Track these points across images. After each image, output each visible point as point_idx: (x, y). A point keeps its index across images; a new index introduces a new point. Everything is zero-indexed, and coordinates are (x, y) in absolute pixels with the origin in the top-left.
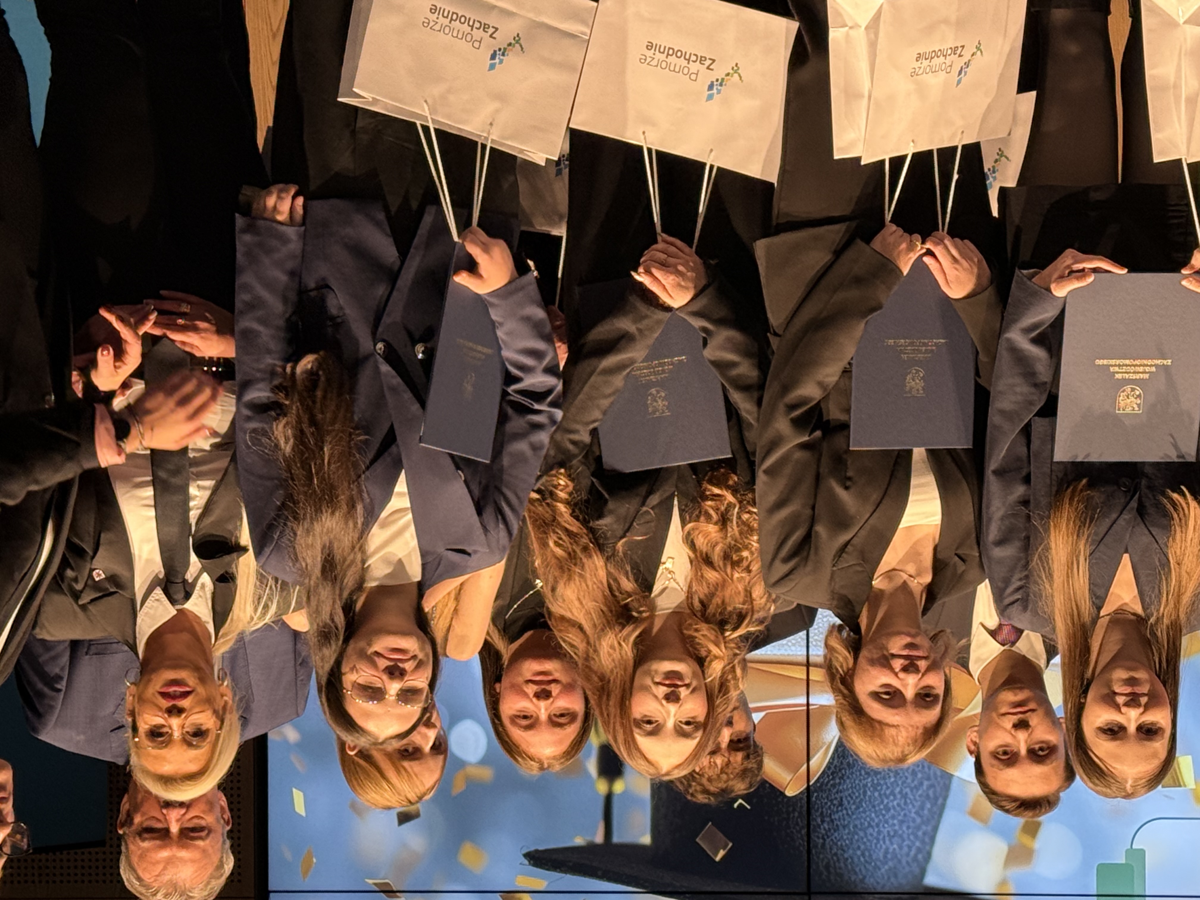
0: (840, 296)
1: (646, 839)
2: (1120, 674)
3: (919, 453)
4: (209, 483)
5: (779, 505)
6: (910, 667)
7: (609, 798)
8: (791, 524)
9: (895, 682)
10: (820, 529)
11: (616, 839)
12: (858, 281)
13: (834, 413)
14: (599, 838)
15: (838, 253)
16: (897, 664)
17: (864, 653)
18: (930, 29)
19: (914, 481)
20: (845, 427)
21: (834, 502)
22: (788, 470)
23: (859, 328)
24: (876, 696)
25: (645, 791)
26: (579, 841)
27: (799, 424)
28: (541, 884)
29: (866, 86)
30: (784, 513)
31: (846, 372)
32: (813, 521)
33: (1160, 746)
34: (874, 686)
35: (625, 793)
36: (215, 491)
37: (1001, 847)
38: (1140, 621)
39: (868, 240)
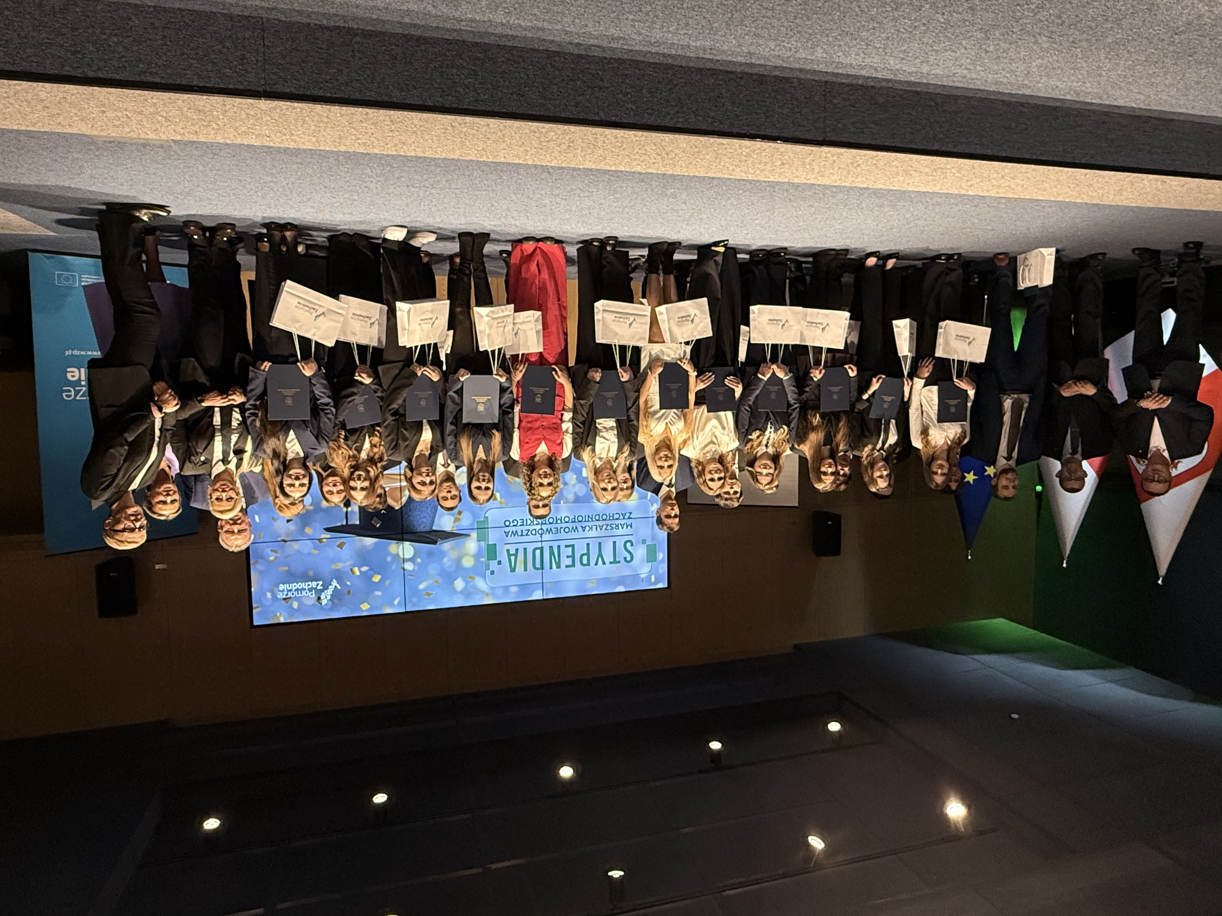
0: (402, 381)
1: (358, 523)
2: (481, 474)
3: (425, 421)
4: (237, 435)
5: (388, 436)
6: (428, 475)
7: (347, 513)
8: (392, 441)
9: (424, 480)
10: (400, 442)
11: (349, 523)
12: (407, 378)
13: (401, 411)
14: (344, 523)
15: (401, 370)
16: (424, 475)
17: (415, 472)
18: (423, 313)
19: (424, 428)
20: (404, 415)
21: (403, 435)
22: (390, 427)
23: (407, 390)
24: (419, 483)
25: (356, 509)
26: (339, 524)
27: (392, 415)
28: (328, 536)
29: (407, 327)
30: (390, 438)
31: (404, 401)
32: (397, 440)
33: (490, 492)
34: (419, 481)
35: (352, 511)
36: (239, 437)
37: (453, 519)
38: (486, 461)
39: (409, 367)
